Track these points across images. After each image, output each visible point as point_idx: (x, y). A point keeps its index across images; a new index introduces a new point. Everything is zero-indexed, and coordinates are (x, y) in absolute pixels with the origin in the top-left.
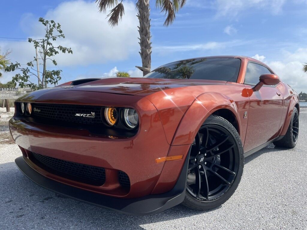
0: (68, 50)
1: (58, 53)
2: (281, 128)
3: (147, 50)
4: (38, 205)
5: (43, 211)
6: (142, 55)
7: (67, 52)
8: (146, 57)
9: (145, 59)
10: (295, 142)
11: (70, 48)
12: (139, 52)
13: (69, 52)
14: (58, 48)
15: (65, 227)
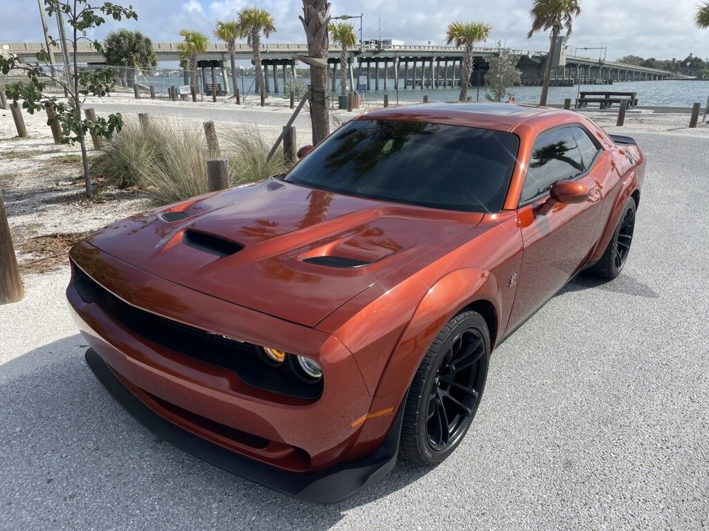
0: (125, 12)
1: (104, 22)
2: (594, 246)
3: (320, 14)
4: (148, 456)
5: (161, 471)
6: (308, 25)
7: (123, 16)
8: (317, 30)
9: (314, 35)
10: (620, 266)
11: (131, 7)
12: (300, 17)
13: (128, 17)
14: (102, 9)
15: (204, 506)
